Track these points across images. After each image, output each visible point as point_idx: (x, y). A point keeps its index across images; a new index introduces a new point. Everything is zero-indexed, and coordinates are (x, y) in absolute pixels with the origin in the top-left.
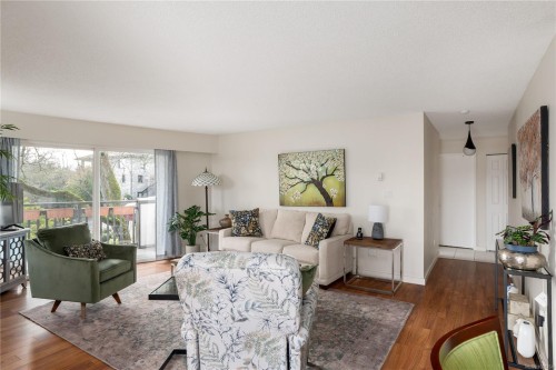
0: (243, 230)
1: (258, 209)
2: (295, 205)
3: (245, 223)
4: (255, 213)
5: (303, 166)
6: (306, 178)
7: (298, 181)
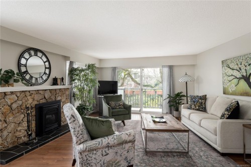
0: (193, 107)
1: (206, 95)
2: (232, 94)
3: (194, 102)
4: (204, 98)
5: (236, 67)
6: (238, 75)
7: (233, 77)
